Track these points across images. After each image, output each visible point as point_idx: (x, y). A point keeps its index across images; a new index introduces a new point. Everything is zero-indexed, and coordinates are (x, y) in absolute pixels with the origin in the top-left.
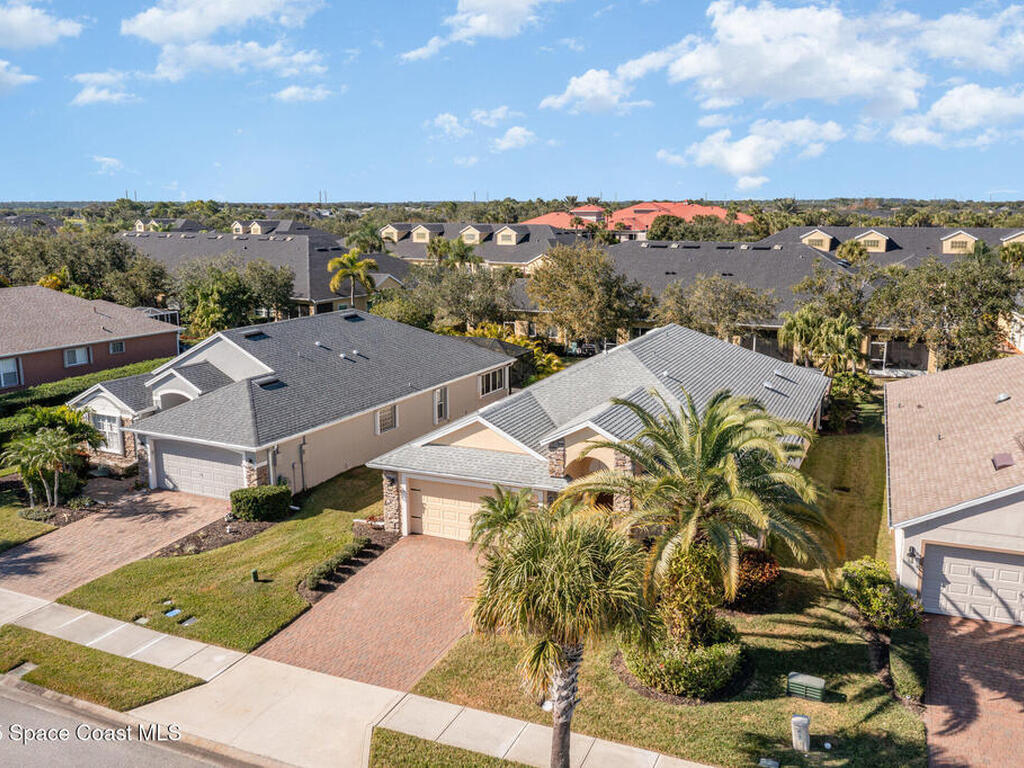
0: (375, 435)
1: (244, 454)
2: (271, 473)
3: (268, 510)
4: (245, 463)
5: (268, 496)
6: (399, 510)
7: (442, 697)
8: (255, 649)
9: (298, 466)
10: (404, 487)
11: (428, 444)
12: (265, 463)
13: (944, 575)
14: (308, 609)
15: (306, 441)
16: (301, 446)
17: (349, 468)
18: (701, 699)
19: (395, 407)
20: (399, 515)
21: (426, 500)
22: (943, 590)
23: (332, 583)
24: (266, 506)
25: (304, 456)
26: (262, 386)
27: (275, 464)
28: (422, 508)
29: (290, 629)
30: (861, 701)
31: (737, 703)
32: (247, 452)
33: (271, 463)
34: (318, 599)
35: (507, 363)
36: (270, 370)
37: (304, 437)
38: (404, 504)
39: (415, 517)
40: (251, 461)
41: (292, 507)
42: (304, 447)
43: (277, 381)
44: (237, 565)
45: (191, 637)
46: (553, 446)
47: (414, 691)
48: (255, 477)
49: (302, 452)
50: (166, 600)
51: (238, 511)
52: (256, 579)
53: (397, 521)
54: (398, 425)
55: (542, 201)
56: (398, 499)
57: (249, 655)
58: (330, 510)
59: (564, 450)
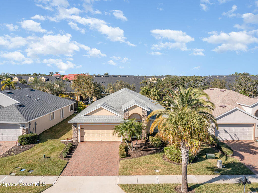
0: (50, 121)
1: (21, 125)
2: (29, 131)
3: (32, 141)
4: (21, 128)
5: (32, 136)
6: (77, 135)
7: (129, 174)
8: (61, 174)
9: (35, 129)
10: (79, 128)
11: (85, 115)
12: (27, 127)
13: (219, 131)
14: (68, 162)
15: (37, 121)
16: (35, 123)
17: (45, 130)
18: (191, 163)
19: (54, 113)
20: (78, 137)
21: (85, 131)
22: (219, 135)
23: (69, 155)
24: (32, 140)
25: (36, 126)
26: (19, 106)
27: (30, 128)
28: (84, 134)
29: (67, 168)
30: (222, 157)
31: (199, 162)
32: (22, 124)
33: (29, 127)
34: (69, 160)
35: (73, 103)
36: (18, 102)
37: (36, 120)
38: (79, 133)
39: (82, 137)
40: (24, 127)
41: (37, 140)
42: (36, 123)
43: (22, 105)
44: (33, 155)
45: (36, 175)
46: (125, 111)
47: (120, 175)
48: (25, 131)
49: (35, 124)
50: (17, 167)
51: (22, 142)
52: (45, 158)
53: (77, 138)
54: (55, 118)
55: (40, 74)
56: (77, 132)
57: (60, 176)
58: (49, 140)
59: (128, 112)
